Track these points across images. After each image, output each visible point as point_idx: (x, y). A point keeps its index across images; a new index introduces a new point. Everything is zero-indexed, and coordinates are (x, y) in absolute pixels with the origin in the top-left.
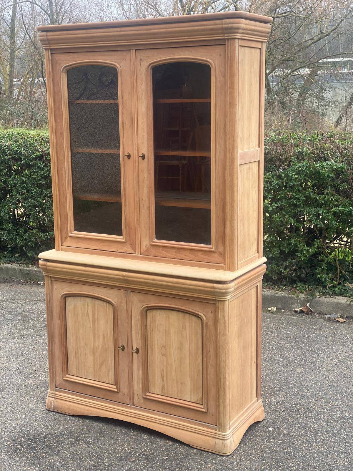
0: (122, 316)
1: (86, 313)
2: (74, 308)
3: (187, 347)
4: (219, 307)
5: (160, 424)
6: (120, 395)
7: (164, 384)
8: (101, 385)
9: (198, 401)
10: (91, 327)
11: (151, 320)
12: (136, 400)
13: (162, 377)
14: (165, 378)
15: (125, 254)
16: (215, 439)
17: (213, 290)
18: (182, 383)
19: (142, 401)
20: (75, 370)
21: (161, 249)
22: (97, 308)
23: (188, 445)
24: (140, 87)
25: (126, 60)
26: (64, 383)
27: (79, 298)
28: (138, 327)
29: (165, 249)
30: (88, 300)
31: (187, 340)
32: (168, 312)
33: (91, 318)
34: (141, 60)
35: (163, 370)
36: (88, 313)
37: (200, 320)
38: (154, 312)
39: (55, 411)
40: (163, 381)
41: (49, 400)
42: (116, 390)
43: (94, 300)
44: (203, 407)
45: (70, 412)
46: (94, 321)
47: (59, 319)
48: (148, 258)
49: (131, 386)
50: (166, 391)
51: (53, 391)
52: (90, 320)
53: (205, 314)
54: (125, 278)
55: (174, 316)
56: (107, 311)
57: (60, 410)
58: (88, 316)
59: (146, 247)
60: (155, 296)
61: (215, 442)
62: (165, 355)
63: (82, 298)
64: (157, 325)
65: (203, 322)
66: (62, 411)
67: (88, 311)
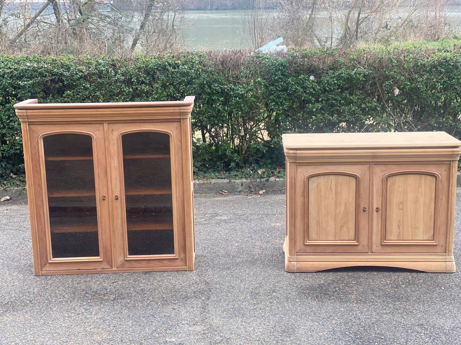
0: (364, 185)
1: (329, 188)
2: (318, 185)
3: (421, 200)
4: (453, 166)
5: (398, 262)
6: (360, 248)
7: (400, 232)
8: (342, 243)
9: (429, 238)
10: (333, 198)
11: (391, 184)
12: (374, 248)
13: (399, 227)
14: (401, 227)
16: (445, 263)
17: (452, 153)
18: (416, 228)
19: (380, 248)
20: (316, 235)
22: (340, 183)
23: (423, 272)
26: (304, 248)
27: (322, 177)
28: (379, 191)
30: (332, 177)
31: (422, 194)
32: (406, 176)
33: (334, 191)
35: (399, 221)
36: (331, 187)
37: (435, 178)
38: (394, 178)
39: (298, 271)
40: (399, 229)
41: (291, 264)
42: (357, 244)
43: (337, 176)
44: (434, 242)
45: (314, 269)
46: (336, 193)
47: (302, 197)
49: (370, 238)
50: (402, 236)
52: (333, 193)
53: (439, 172)
54: (374, 154)
55: (411, 179)
56: (350, 184)
58: (331, 190)
60: (396, 165)
61: (445, 265)
62: (402, 209)
63: (326, 176)
64: (396, 187)
65: (438, 179)
66: (305, 270)
67: (331, 186)
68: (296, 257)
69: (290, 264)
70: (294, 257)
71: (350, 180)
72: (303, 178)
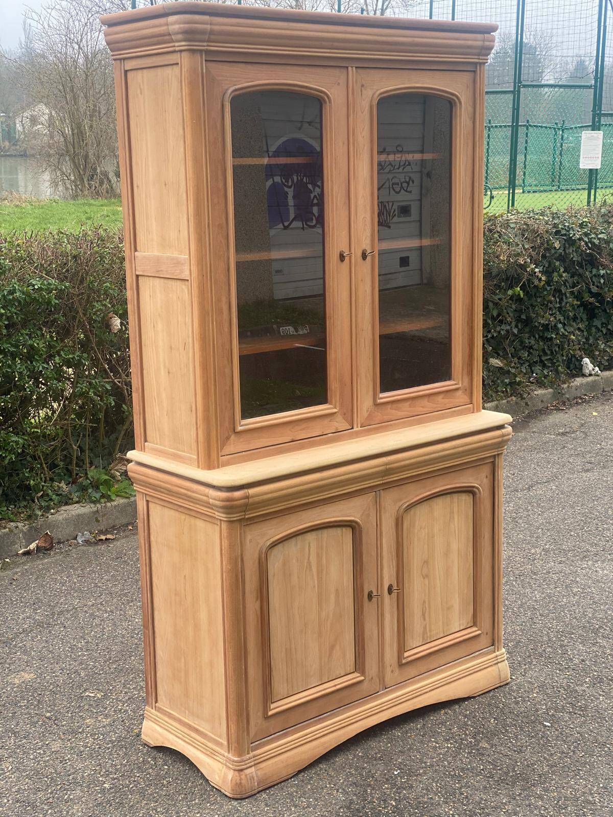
0: (369, 539)
1: (305, 564)
2: (284, 564)
3: (454, 546)
5: (430, 691)
6: (365, 685)
7: (426, 625)
8: (335, 686)
9: (467, 624)
10: (314, 587)
11: (409, 527)
12: (388, 677)
13: (423, 615)
14: (426, 615)
15: (337, 434)
16: (496, 666)
18: (448, 608)
19: (397, 672)
20: (286, 685)
21: (389, 406)
22: (325, 545)
24: (361, 133)
25: (339, 84)
26: (267, 724)
27: (293, 541)
28: (391, 547)
29: (395, 406)
30: (311, 537)
31: (455, 534)
33: (314, 569)
34: (363, 86)
35: (424, 602)
36: (309, 563)
37: (472, 496)
38: (413, 512)
39: (261, 788)
42: (362, 678)
43: (320, 532)
44: (475, 629)
45: (292, 770)
46: (320, 572)
47: (257, 600)
48: (375, 429)
49: (381, 657)
50: (428, 634)
51: (248, 754)
52: (313, 574)
53: (480, 483)
54: (388, 467)
55: (439, 506)
56: (342, 544)
57: (271, 780)
58: (310, 567)
59: (367, 411)
61: (498, 670)
62: (427, 576)
63: (300, 537)
64: (416, 531)
65: (478, 496)
66: (276, 779)
67: (309, 559)
68: (252, 754)
69: (243, 777)
70: (248, 756)
71: (342, 536)
72: (257, 555)
